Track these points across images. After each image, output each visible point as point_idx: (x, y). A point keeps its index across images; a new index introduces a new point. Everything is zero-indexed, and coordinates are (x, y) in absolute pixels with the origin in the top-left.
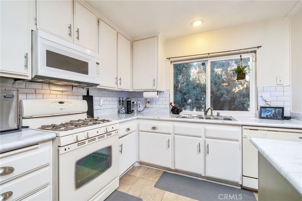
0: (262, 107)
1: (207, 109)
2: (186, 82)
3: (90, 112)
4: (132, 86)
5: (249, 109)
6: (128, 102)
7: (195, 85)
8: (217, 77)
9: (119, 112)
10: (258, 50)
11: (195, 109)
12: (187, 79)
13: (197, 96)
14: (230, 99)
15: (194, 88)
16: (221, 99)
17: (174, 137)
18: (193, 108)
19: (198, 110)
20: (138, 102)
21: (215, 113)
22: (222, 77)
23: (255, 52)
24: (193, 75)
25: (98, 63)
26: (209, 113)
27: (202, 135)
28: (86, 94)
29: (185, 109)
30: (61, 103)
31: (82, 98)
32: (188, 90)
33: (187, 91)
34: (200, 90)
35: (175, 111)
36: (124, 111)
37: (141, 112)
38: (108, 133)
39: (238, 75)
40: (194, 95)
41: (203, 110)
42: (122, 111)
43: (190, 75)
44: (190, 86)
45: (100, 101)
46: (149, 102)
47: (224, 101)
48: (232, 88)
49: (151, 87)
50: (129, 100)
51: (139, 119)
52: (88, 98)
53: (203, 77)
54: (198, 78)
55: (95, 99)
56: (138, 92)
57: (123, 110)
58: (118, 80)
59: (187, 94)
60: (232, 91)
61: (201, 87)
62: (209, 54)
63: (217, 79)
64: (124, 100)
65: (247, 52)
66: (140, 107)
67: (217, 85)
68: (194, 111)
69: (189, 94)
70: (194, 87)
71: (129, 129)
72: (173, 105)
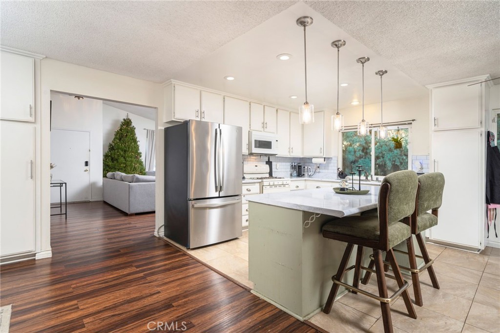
3: (271, 174)
4: (303, 153)
6: (299, 166)
9: (291, 175)
10: (414, 123)
21: (375, 178)
23: (411, 123)
25: (277, 141)
28: (267, 160)
30: (256, 166)
31: (265, 163)
32: (382, 152)
35: (341, 176)
37: (312, 176)
38: (284, 185)
45: (276, 165)
46: (319, 167)
49: (318, 155)
50: (300, 165)
51: (307, 180)
52: (269, 163)
55: (274, 164)
56: (309, 158)
57: (295, 174)
58: (290, 149)
62: (372, 125)
64: (296, 164)
65: (405, 124)
66: (310, 171)
71: (298, 187)
72: (340, 170)
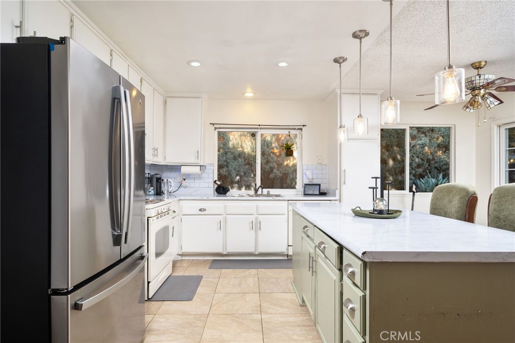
0: (306, 184)
1: (257, 187)
2: (223, 149)
4: (165, 158)
5: (296, 187)
6: (157, 179)
7: (237, 154)
8: (266, 143)
10: (304, 128)
11: (244, 188)
12: (224, 145)
13: (238, 171)
14: (281, 175)
15: (235, 158)
16: (270, 176)
17: (226, 218)
18: (242, 187)
19: (248, 189)
20: (169, 180)
21: (265, 191)
22: (271, 145)
23: (301, 129)
24: (233, 139)
26: (259, 192)
27: (254, 212)
29: (232, 188)
33: (225, 163)
34: (244, 162)
35: (222, 190)
36: (152, 191)
37: (173, 194)
39: (287, 151)
40: (235, 169)
41: (252, 189)
42: (150, 191)
43: (229, 137)
44: (230, 156)
46: (184, 179)
47: (274, 178)
48: (283, 161)
49: (192, 160)
50: (159, 176)
51: (182, 200)
53: (247, 142)
54: (240, 144)
58: (155, 151)
59: (224, 167)
60: (283, 164)
61: (244, 157)
62: (259, 125)
63: (266, 147)
65: (295, 129)
66: (171, 186)
67: (265, 156)
68: (243, 189)
69: (227, 167)
70: (235, 156)
71: (174, 212)
72: (219, 183)
